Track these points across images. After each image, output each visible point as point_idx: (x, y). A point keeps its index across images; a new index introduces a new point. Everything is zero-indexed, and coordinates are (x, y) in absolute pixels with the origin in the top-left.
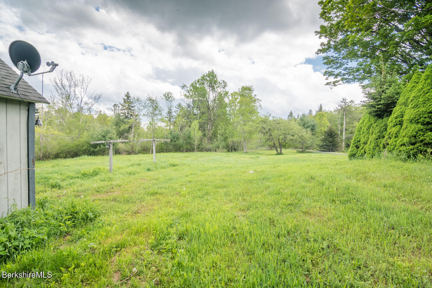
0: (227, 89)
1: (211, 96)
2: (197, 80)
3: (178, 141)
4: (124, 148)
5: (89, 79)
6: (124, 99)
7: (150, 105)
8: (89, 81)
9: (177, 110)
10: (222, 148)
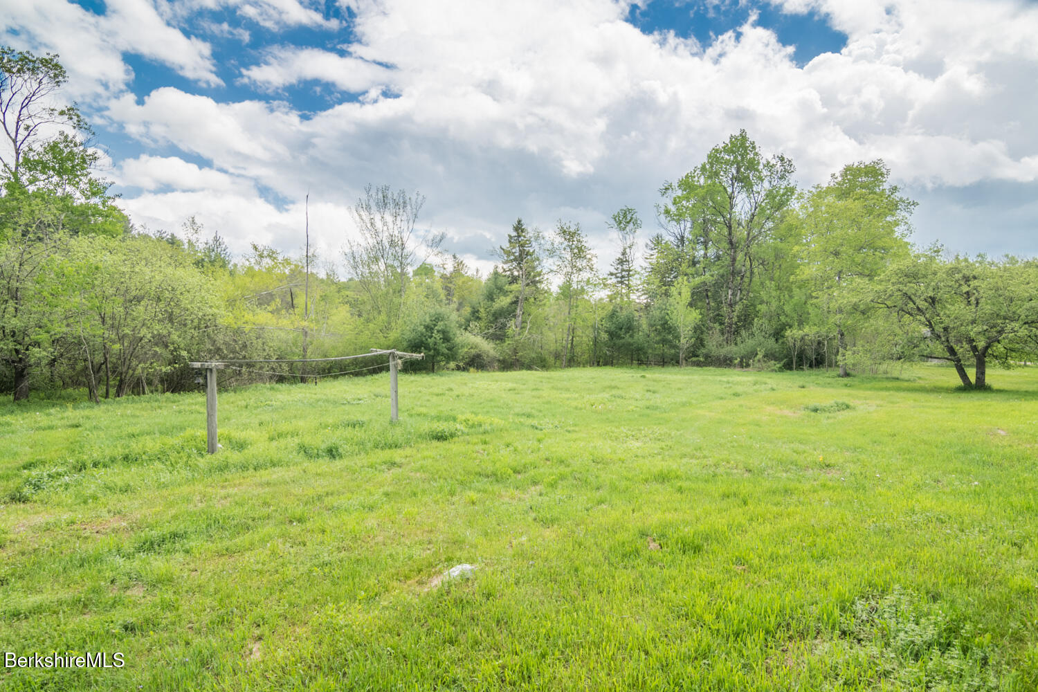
0: (792, 179)
1: (742, 206)
2: (699, 166)
3: (632, 336)
4: (492, 353)
5: (420, 198)
6: (510, 236)
7: (564, 246)
8: (420, 203)
9: (652, 252)
10: (764, 356)
